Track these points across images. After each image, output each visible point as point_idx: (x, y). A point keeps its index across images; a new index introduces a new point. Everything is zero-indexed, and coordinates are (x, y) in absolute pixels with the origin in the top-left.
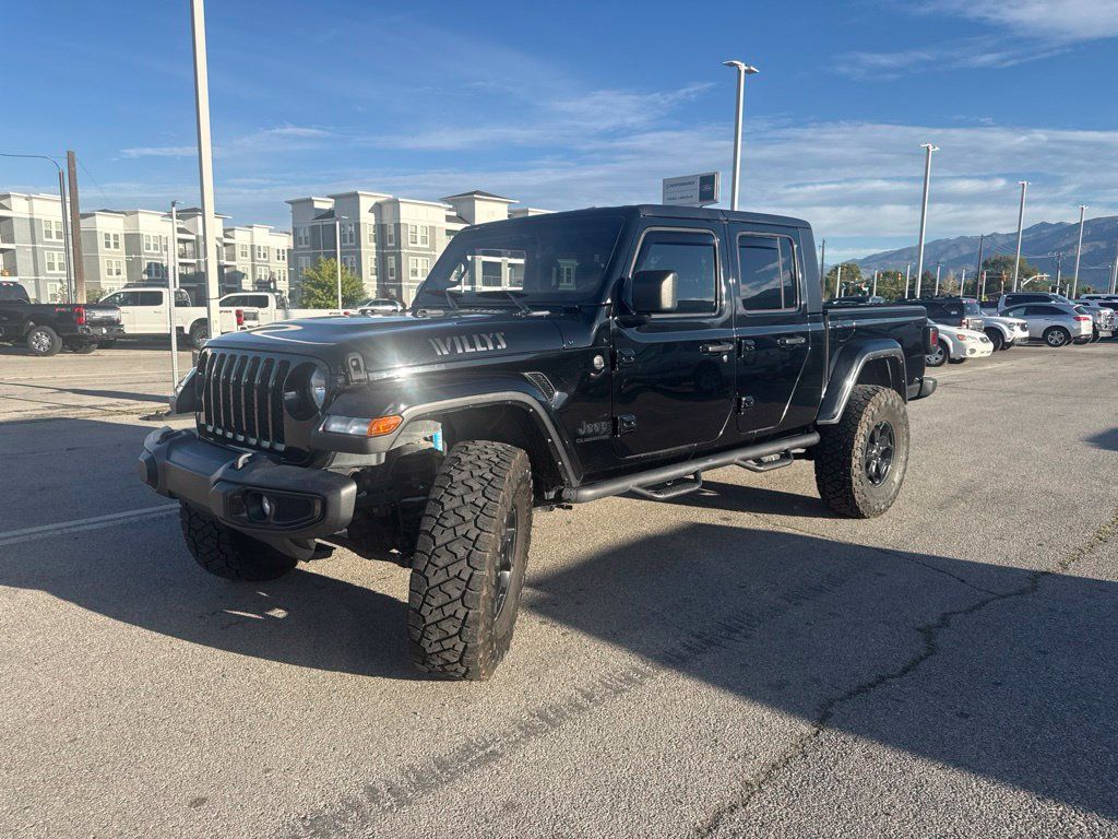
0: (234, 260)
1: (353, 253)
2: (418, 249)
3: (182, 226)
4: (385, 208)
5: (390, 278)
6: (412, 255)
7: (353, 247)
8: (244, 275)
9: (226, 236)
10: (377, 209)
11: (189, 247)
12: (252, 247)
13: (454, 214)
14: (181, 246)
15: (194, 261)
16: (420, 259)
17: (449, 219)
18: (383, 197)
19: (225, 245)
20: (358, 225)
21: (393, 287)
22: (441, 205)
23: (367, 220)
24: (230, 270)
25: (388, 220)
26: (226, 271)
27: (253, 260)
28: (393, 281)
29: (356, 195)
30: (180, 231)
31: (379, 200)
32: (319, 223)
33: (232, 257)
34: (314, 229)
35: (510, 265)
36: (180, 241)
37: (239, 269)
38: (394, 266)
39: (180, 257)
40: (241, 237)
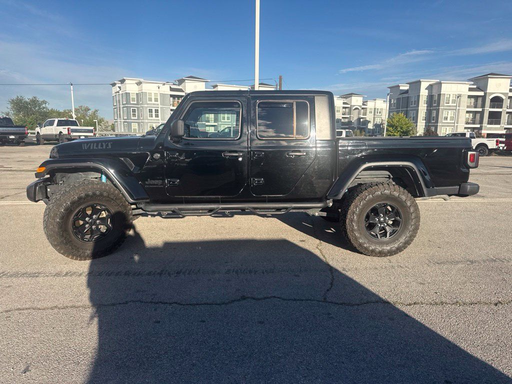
0: (366, 115)
1: (415, 110)
2: (450, 106)
3: (345, 101)
4: (434, 87)
5: (432, 121)
6: (446, 109)
7: (415, 107)
8: (369, 122)
9: (363, 104)
10: (430, 88)
11: (347, 110)
12: (375, 109)
13: (475, 87)
14: (344, 110)
15: (348, 116)
16: (450, 111)
17: (470, 89)
18: (433, 81)
19: (363, 108)
20: (419, 96)
21: (433, 126)
22: (467, 83)
23: (424, 93)
24: (364, 119)
25: (435, 93)
26: (362, 120)
27: (374, 115)
28: (433, 123)
29: (420, 82)
30: (344, 103)
31: (431, 83)
32: (401, 96)
33: (365, 114)
34: (398, 99)
35: (508, 113)
36: (344, 108)
37: (368, 119)
38: (435, 115)
39: (343, 114)
40: (370, 105)
